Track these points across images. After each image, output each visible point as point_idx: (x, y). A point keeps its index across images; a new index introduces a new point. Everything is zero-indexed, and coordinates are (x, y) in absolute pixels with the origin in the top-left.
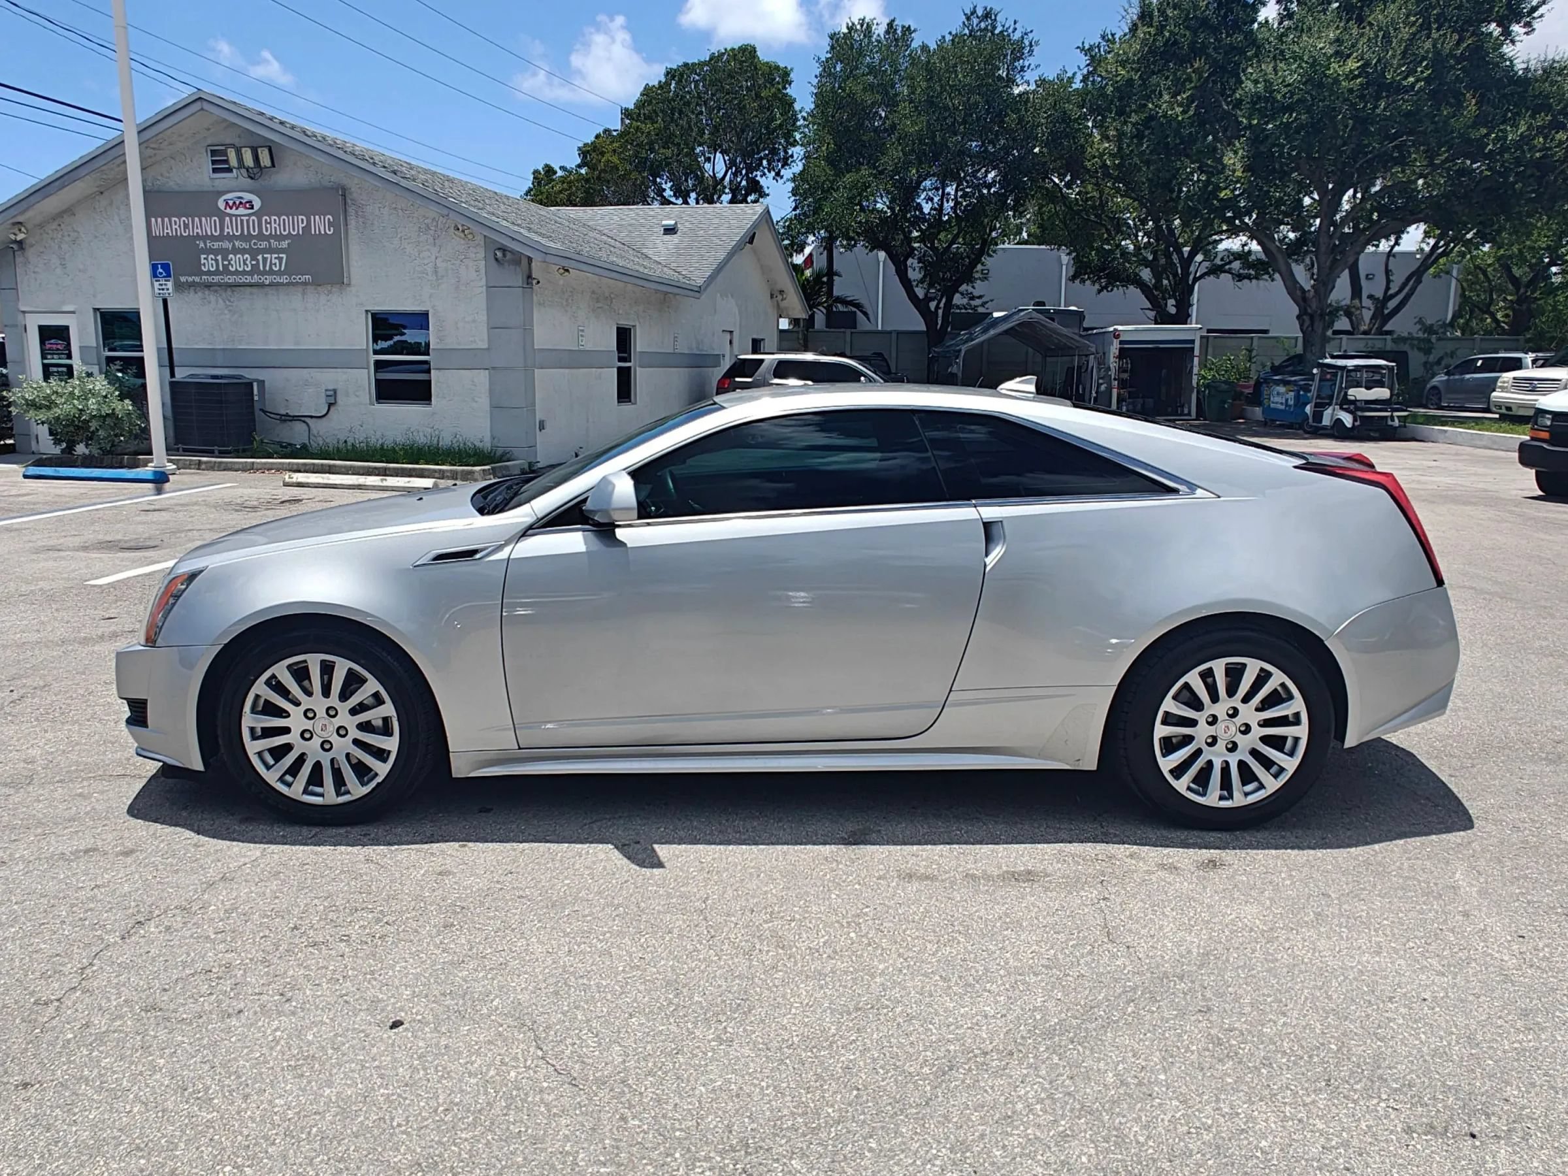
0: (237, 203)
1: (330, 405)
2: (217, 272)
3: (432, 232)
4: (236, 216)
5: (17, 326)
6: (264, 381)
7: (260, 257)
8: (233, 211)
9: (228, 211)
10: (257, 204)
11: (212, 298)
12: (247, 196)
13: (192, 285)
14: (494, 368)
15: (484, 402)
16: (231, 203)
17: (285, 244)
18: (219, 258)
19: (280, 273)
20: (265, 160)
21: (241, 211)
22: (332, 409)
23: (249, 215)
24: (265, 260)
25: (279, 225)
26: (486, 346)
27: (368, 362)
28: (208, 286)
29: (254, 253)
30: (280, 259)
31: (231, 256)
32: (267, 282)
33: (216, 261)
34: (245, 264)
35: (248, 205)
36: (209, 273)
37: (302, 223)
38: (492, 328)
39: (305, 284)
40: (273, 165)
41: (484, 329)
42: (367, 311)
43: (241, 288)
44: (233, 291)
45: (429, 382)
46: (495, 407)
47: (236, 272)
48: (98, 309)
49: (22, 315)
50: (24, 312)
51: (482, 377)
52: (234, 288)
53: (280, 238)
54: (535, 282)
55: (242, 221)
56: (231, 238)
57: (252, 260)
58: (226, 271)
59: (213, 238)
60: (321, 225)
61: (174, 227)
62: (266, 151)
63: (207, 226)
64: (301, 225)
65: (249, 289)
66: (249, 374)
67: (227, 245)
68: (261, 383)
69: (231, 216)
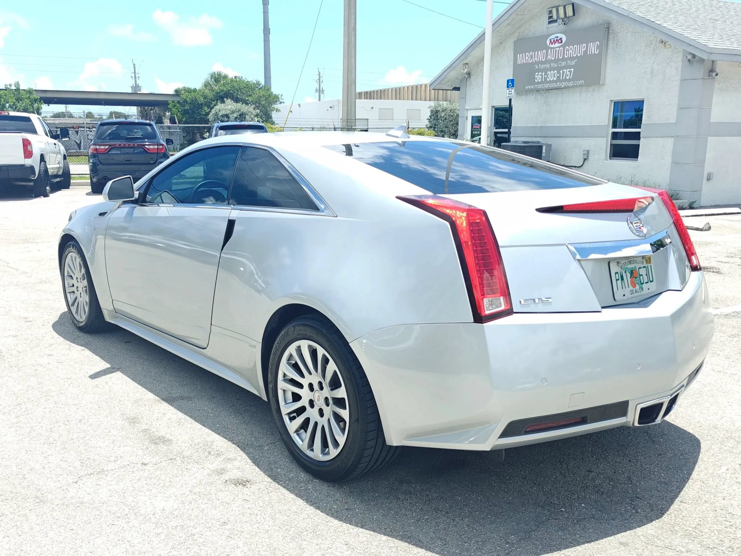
0: (555, 40)
1: (585, 160)
2: (542, 83)
3: (653, 46)
4: (554, 48)
5: (463, 117)
6: (551, 145)
7: (561, 72)
8: (553, 46)
9: (551, 46)
10: (564, 40)
11: (539, 97)
12: (560, 36)
13: (531, 91)
14: (677, 136)
15: (668, 159)
16: (552, 40)
17: (573, 63)
18: (543, 74)
19: (569, 80)
20: (570, 12)
21: (557, 45)
22: (586, 162)
23: (559, 47)
24: (563, 72)
25: (573, 51)
26: (675, 122)
27: (608, 134)
28: (538, 91)
29: (558, 69)
30: (570, 72)
31: (549, 72)
32: (563, 86)
33: (542, 75)
34: (554, 76)
35: (560, 41)
36: (538, 83)
37: (584, 48)
38: (681, 108)
39: (581, 86)
40: (574, 15)
41: (675, 109)
42: (611, 101)
43: (552, 91)
44: (548, 93)
45: (639, 145)
46: (675, 163)
47: (550, 82)
48: (494, 106)
49: (466, 111)
50: (467, 110)
51: (669, 143)
52: (549, 91)
53: (572, 59)
54: (714, 74)
55: (556, 50)
56: (550, 62)
57: (557, 74)
58: (546, 82)
59: (542, 63)
60: (593, 48)
61: (526, 58)
62: (571, 6)
63: (540, 56)
64: (583, 50)
65: (555, 91)
66: (542, 141)
67: (548, 66)
68: (549, 146)
69: (551, 48)
